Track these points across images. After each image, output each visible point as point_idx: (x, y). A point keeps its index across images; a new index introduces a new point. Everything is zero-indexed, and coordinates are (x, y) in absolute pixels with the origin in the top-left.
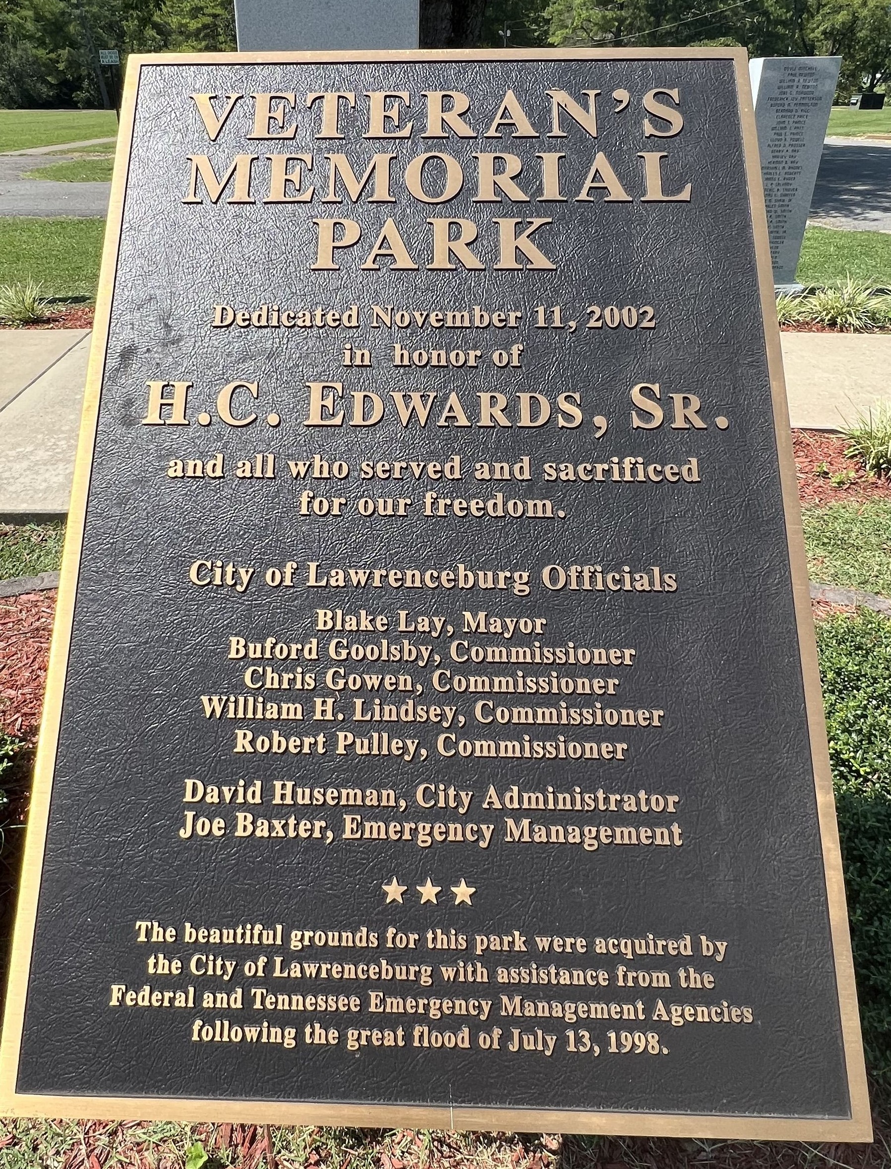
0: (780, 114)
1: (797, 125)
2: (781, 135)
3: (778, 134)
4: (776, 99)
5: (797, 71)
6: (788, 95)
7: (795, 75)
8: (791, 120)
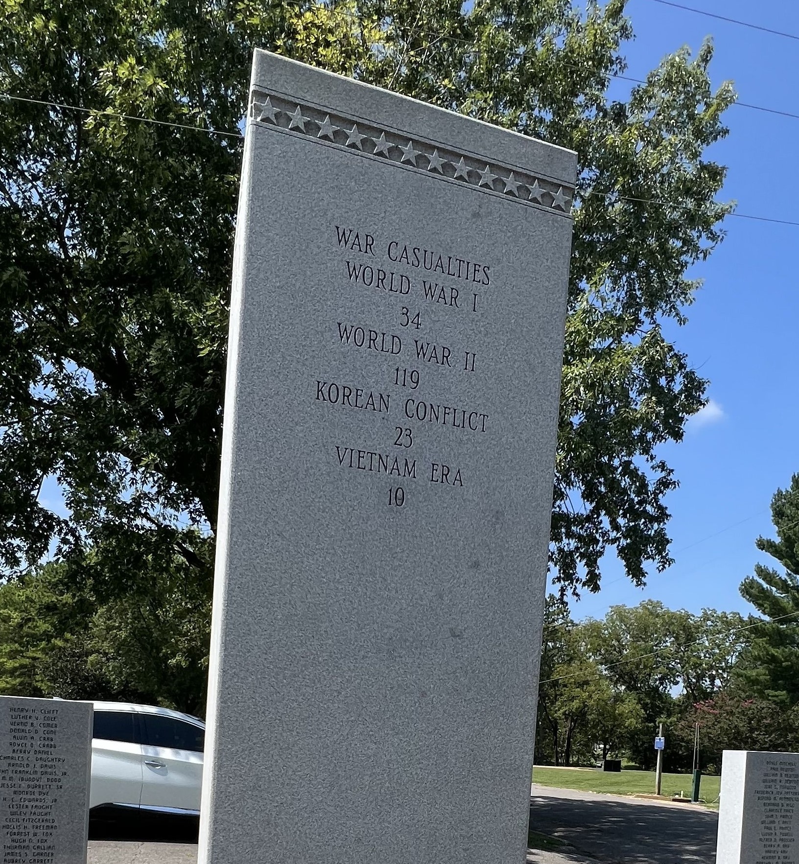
0: (768, 808)
1: (785, 820)
2: (770, 829)
3: (767, 828)
4: (763, 792)
5: (778, 766)
6: (773, 789)
7: (777, 769)
8: (779, 814)
